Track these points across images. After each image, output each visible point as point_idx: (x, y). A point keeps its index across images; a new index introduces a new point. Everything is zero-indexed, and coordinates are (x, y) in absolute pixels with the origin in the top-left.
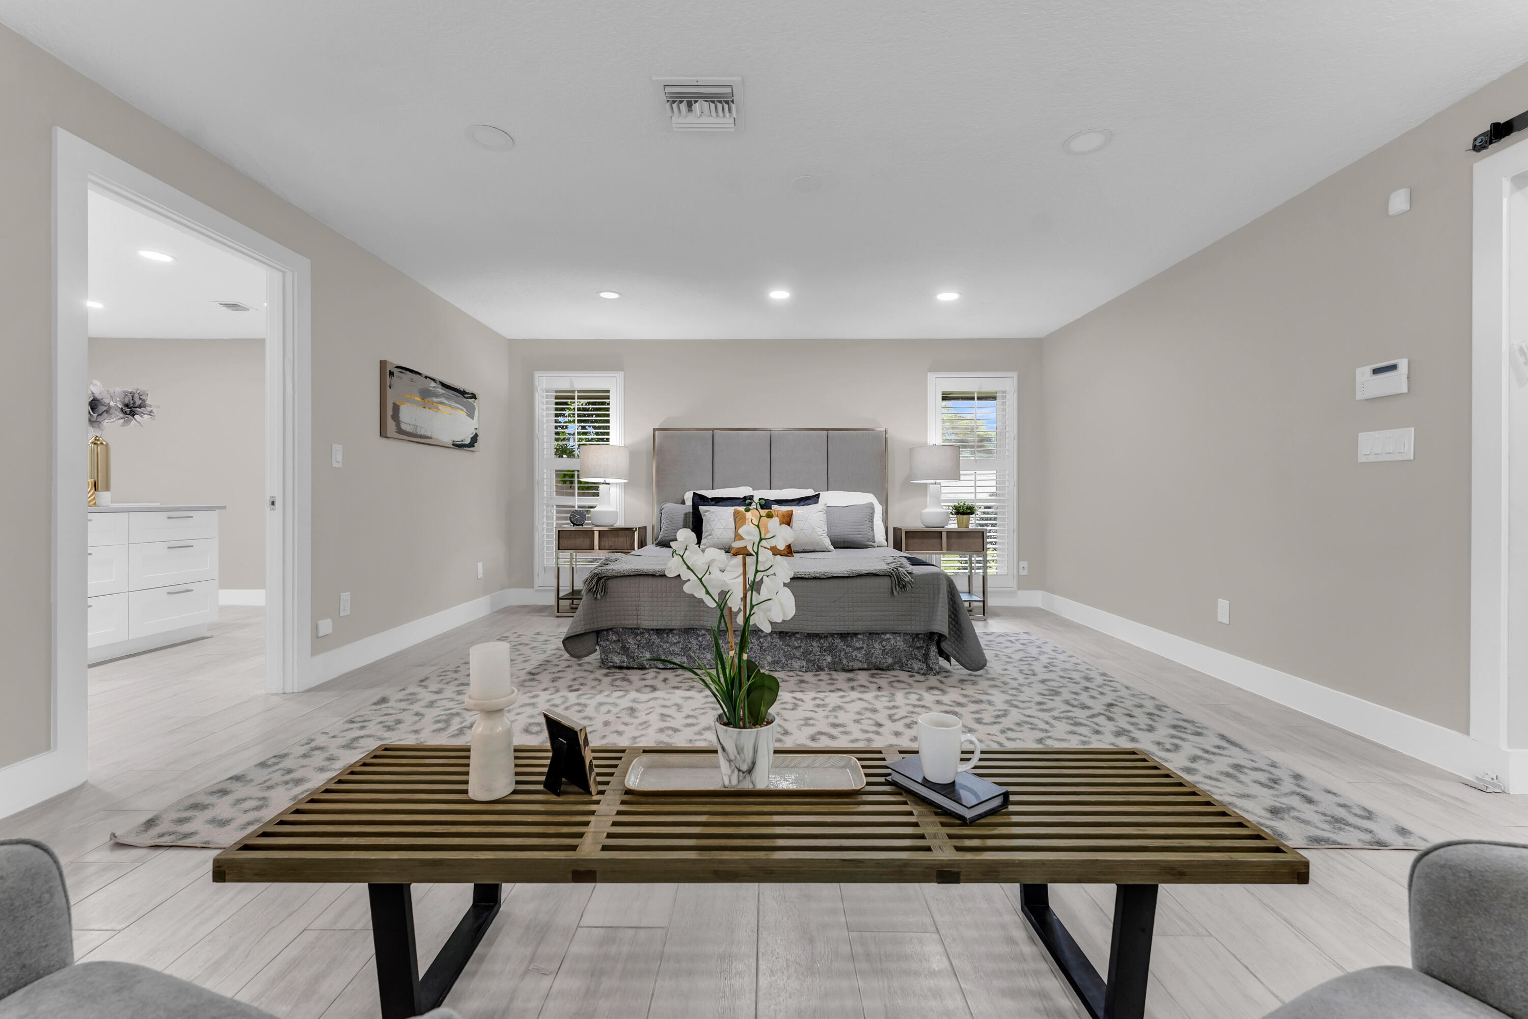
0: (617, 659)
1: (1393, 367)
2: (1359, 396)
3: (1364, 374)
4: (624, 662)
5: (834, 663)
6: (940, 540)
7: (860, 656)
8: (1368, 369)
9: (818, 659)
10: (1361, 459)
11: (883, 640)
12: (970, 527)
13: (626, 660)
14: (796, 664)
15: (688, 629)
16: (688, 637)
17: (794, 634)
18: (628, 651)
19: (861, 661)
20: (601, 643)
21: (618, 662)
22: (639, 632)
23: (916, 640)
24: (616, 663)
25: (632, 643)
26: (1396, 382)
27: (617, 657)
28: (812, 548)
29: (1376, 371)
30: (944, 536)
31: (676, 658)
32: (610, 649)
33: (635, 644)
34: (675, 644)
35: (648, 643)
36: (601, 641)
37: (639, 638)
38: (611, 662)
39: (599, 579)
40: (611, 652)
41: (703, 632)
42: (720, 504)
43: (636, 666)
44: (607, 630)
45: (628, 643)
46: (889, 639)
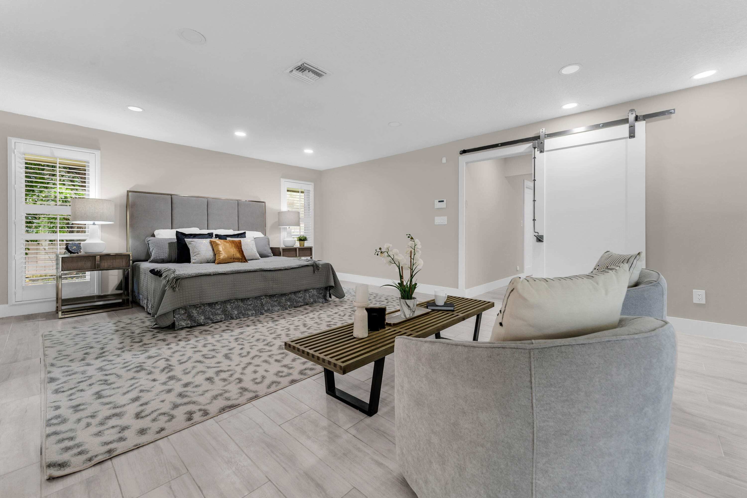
0: (184, 323)
1: (443, 201)
2: (435, 207)
3: (436, 202)
4: (188, 324)
5: (291, 305)
6: (295, 252)
7: (301, 300)
8: (438, 201)
9: (284, 304)
10: (435, 224)
11: (310, 292)
12: (305, 246)
13: (189, 323)
14: (276, 309)
15: (226, 301)
16: (226, 305)
17: (275, 295)
18: (192, 317)
19: (301, 302)
20: (176, 316)
21: (185, 325)
22: (198, 306)
23: (320, 290)
24: (184, 326)
25: (195, 313)
26: (443, 205)
27: (184, 322)
28: (252, 258)
29: (439, 201)
30: (297, 250)
31: (219, 316)
32: (180, 318)
33: (196, 313)
34: (218, 309)
35: (203, 311)
36: (176, 315)
37: (198, 309)
38: (181, 326)
39: (177, 280)
40: (181, 320)
41: (234, 301)
42: (196, 237)
43: (196, 325)
44: (179, 309)
45: (193, 313)
46: (312, 291)
